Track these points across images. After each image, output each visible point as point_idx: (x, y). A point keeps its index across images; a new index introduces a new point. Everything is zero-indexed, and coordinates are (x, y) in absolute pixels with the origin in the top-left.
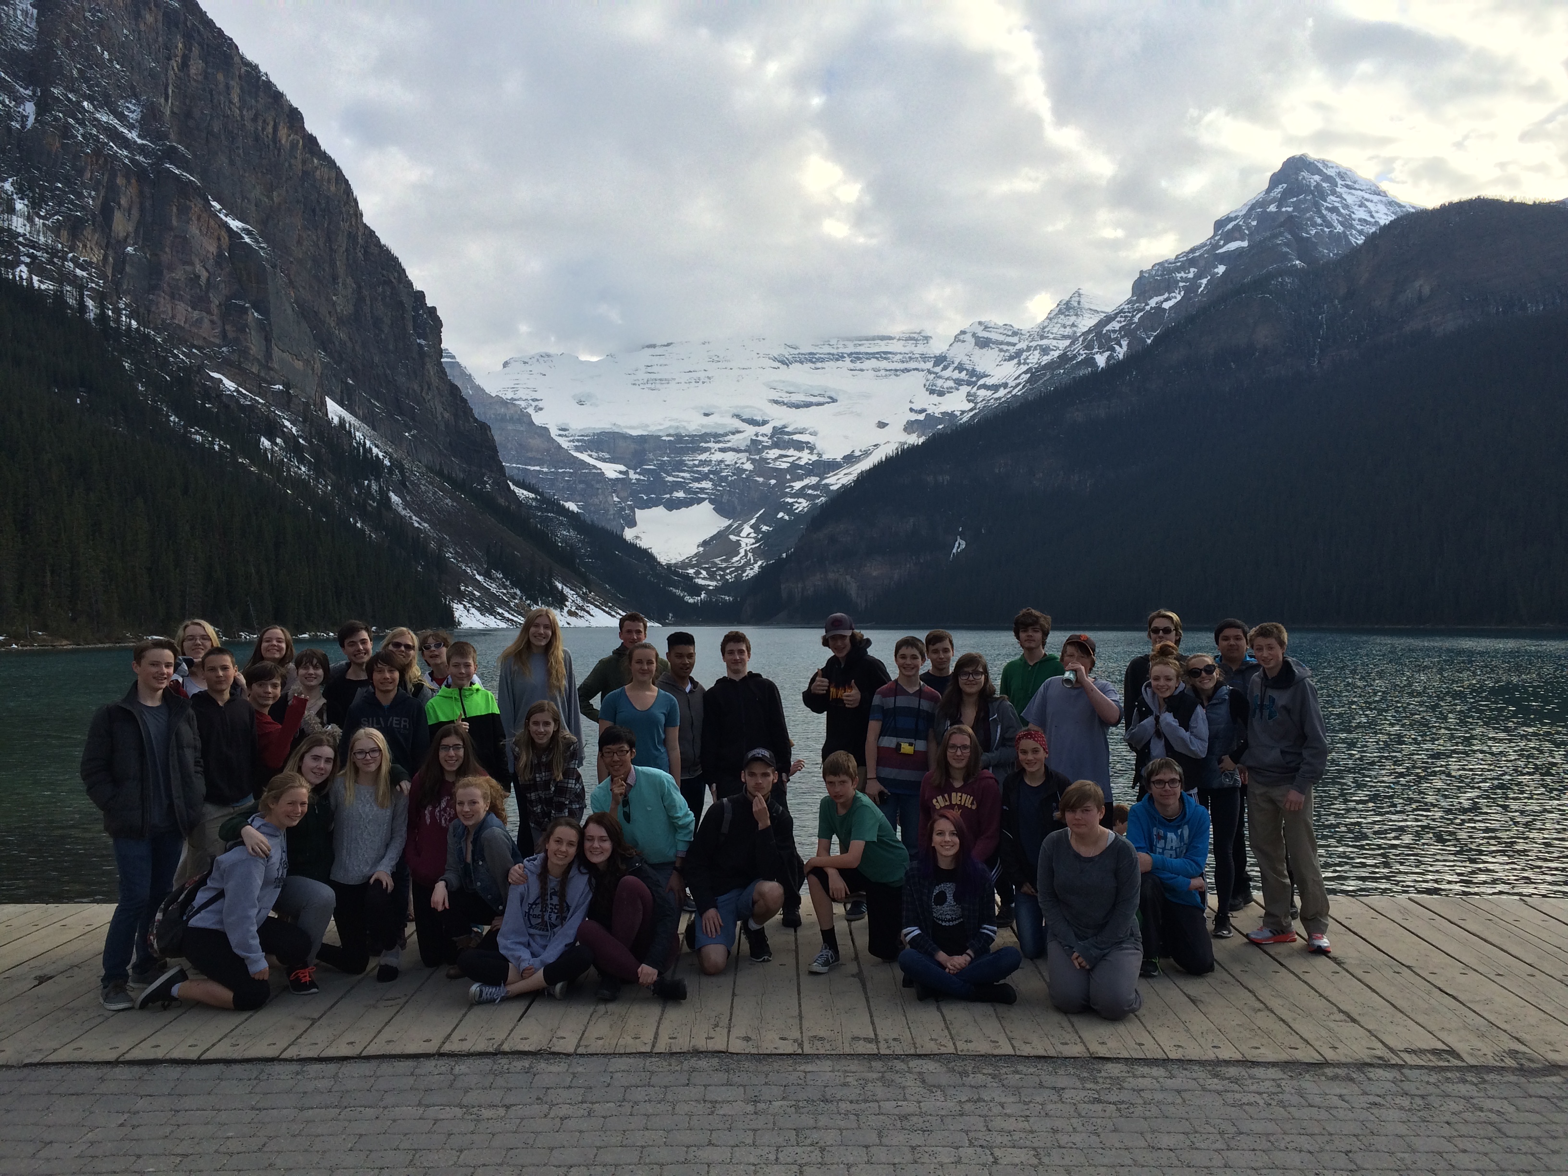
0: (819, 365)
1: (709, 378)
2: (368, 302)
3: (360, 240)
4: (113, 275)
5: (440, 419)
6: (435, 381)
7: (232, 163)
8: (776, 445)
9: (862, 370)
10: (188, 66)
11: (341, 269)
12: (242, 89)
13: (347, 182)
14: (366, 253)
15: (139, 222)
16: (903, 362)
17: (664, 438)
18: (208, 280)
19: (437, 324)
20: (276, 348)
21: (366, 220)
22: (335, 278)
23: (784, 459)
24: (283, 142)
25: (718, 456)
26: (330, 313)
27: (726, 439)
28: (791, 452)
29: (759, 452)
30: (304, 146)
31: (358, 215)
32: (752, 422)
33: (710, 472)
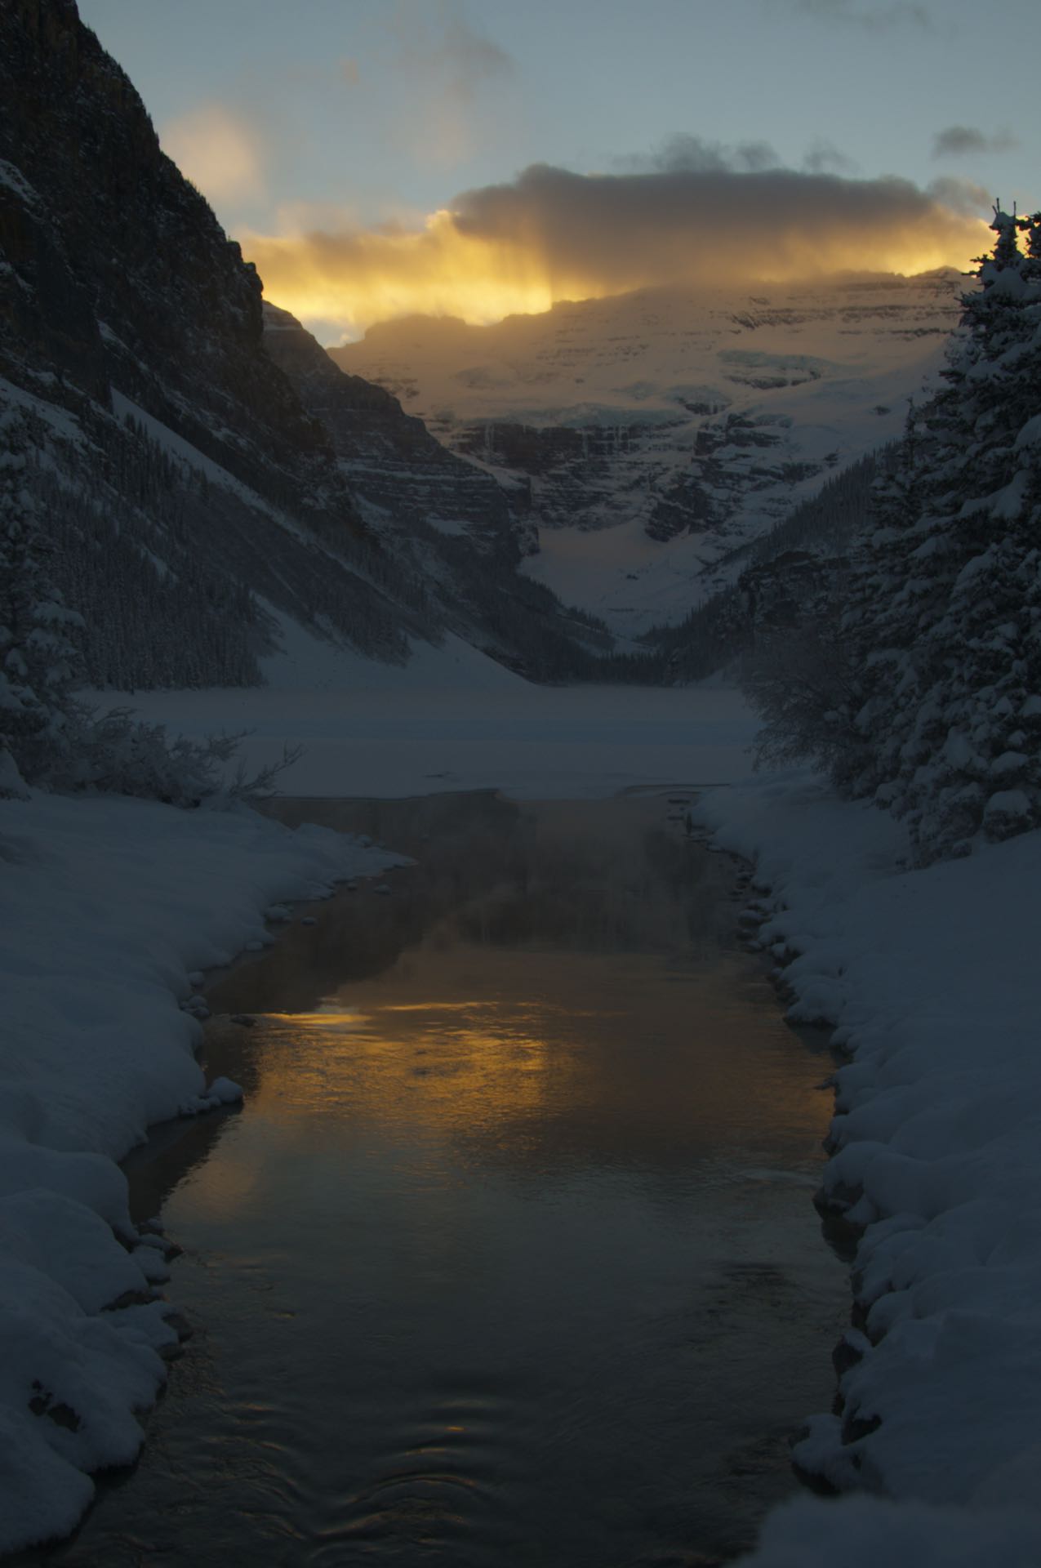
0: (796, 326)
1: (643, 347)
3: (154, 174)
8: (730, 440)
9: (858, 333)
13: (137, 95)
14: (164, 194)
16: (917, 319)
17: (578, 432)
19: (257, 284)
21: (163, 148)
23: (743, 461)
25: (654, 457)
27: (666, 431)
28: (752, 449)
29: (709, 450)
31: (153, 140)
32: (700, 409)
33: (642, 479)
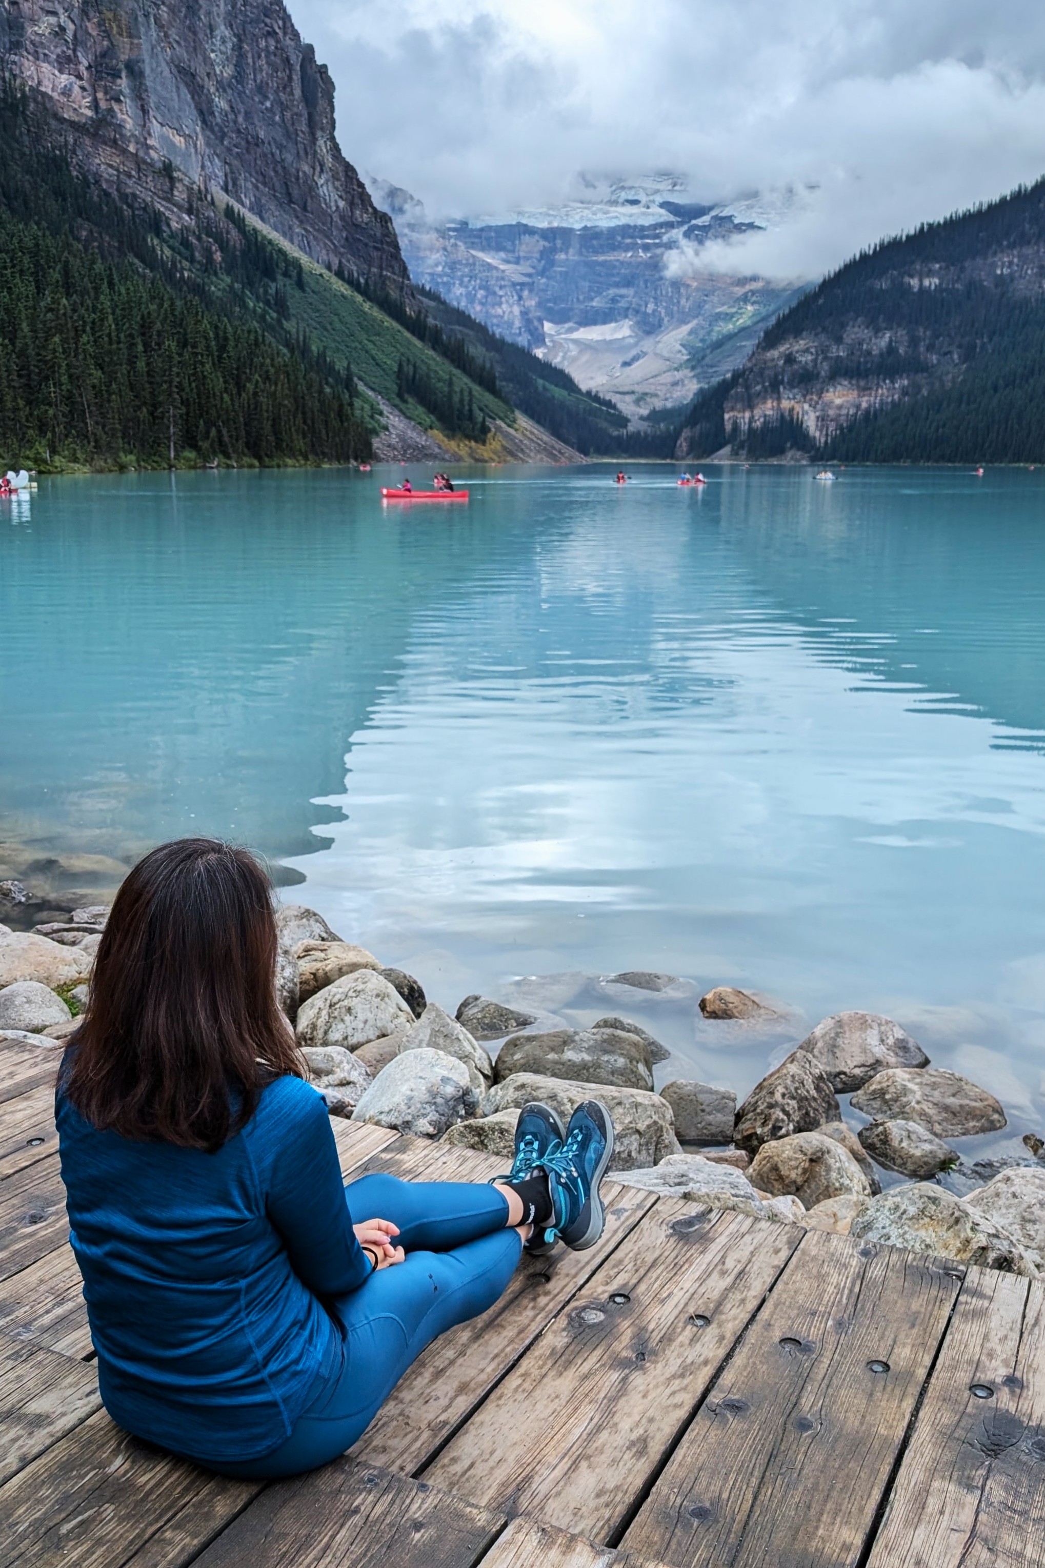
2: (250, 61)
5: (334, 208)
6: (329, 161)
11: (219, 20)
17: (577, 232)
18: (75, 35)
19: (329, 87)
20: (154, 121)
22: (212, 30)
26: (208, 74)
27: (653, 233)
33: (633, 275)
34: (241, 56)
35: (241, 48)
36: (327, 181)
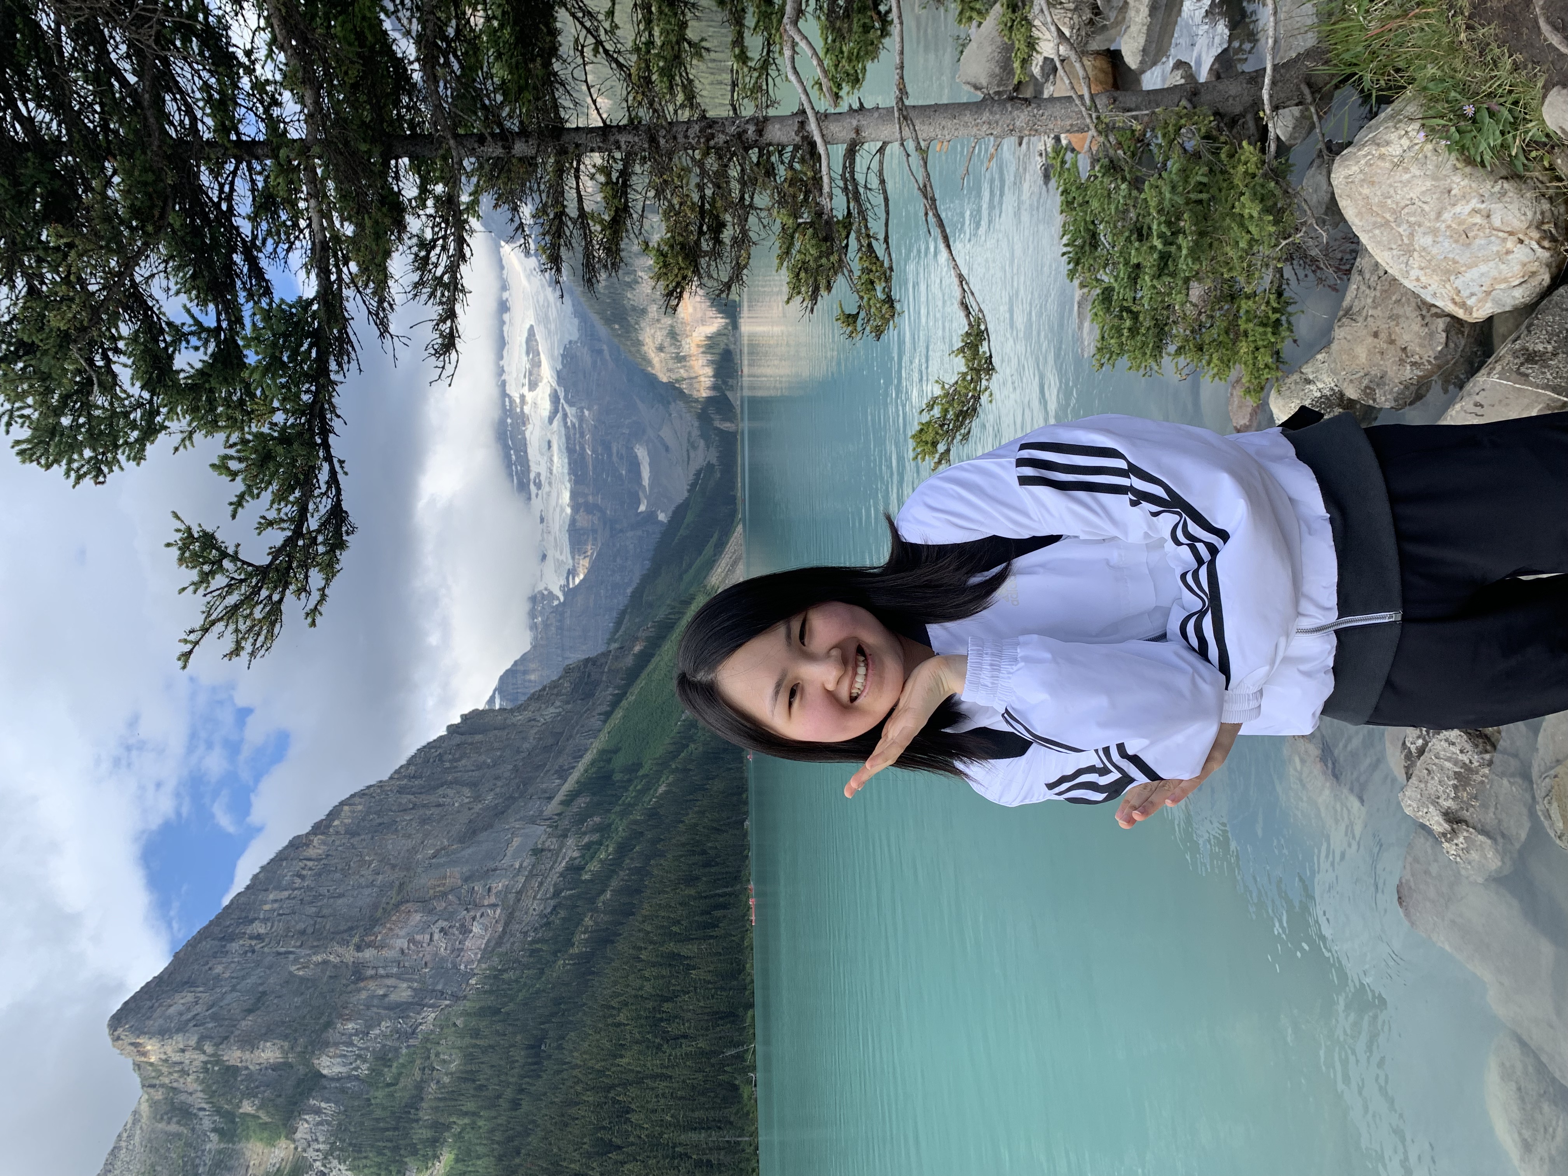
2: (459, 775)
3: (405, 782)
4: (445, 999)
5: (561, 709)
6: (528, 714)
7: (341, 896)
10: (259, 935)
11: (433, 798)
12: (275, 888)
13: (352, 796)
14: (414, 777)
15: (399, 979)
18: (446, 920)
19: (475, 713)
20: (503, 862)
21: (385, 778)
22: (439, 805)
24: (320, 851)
26: (470, 809)
30: (323, 834)
31: (381, 785)
33: (602, 444)
34: (456, 782)
35: (451, 783)
36: (542, 715)
